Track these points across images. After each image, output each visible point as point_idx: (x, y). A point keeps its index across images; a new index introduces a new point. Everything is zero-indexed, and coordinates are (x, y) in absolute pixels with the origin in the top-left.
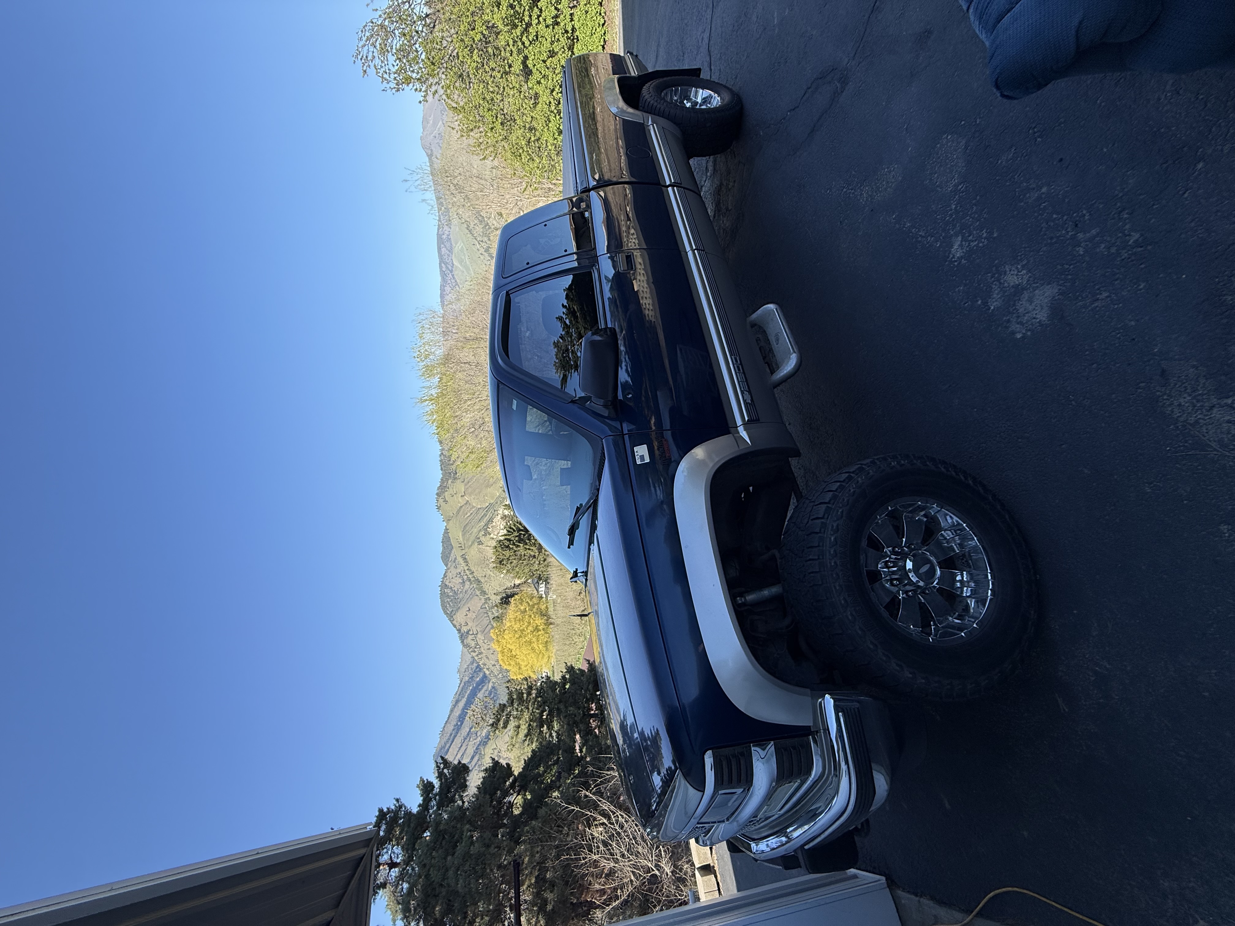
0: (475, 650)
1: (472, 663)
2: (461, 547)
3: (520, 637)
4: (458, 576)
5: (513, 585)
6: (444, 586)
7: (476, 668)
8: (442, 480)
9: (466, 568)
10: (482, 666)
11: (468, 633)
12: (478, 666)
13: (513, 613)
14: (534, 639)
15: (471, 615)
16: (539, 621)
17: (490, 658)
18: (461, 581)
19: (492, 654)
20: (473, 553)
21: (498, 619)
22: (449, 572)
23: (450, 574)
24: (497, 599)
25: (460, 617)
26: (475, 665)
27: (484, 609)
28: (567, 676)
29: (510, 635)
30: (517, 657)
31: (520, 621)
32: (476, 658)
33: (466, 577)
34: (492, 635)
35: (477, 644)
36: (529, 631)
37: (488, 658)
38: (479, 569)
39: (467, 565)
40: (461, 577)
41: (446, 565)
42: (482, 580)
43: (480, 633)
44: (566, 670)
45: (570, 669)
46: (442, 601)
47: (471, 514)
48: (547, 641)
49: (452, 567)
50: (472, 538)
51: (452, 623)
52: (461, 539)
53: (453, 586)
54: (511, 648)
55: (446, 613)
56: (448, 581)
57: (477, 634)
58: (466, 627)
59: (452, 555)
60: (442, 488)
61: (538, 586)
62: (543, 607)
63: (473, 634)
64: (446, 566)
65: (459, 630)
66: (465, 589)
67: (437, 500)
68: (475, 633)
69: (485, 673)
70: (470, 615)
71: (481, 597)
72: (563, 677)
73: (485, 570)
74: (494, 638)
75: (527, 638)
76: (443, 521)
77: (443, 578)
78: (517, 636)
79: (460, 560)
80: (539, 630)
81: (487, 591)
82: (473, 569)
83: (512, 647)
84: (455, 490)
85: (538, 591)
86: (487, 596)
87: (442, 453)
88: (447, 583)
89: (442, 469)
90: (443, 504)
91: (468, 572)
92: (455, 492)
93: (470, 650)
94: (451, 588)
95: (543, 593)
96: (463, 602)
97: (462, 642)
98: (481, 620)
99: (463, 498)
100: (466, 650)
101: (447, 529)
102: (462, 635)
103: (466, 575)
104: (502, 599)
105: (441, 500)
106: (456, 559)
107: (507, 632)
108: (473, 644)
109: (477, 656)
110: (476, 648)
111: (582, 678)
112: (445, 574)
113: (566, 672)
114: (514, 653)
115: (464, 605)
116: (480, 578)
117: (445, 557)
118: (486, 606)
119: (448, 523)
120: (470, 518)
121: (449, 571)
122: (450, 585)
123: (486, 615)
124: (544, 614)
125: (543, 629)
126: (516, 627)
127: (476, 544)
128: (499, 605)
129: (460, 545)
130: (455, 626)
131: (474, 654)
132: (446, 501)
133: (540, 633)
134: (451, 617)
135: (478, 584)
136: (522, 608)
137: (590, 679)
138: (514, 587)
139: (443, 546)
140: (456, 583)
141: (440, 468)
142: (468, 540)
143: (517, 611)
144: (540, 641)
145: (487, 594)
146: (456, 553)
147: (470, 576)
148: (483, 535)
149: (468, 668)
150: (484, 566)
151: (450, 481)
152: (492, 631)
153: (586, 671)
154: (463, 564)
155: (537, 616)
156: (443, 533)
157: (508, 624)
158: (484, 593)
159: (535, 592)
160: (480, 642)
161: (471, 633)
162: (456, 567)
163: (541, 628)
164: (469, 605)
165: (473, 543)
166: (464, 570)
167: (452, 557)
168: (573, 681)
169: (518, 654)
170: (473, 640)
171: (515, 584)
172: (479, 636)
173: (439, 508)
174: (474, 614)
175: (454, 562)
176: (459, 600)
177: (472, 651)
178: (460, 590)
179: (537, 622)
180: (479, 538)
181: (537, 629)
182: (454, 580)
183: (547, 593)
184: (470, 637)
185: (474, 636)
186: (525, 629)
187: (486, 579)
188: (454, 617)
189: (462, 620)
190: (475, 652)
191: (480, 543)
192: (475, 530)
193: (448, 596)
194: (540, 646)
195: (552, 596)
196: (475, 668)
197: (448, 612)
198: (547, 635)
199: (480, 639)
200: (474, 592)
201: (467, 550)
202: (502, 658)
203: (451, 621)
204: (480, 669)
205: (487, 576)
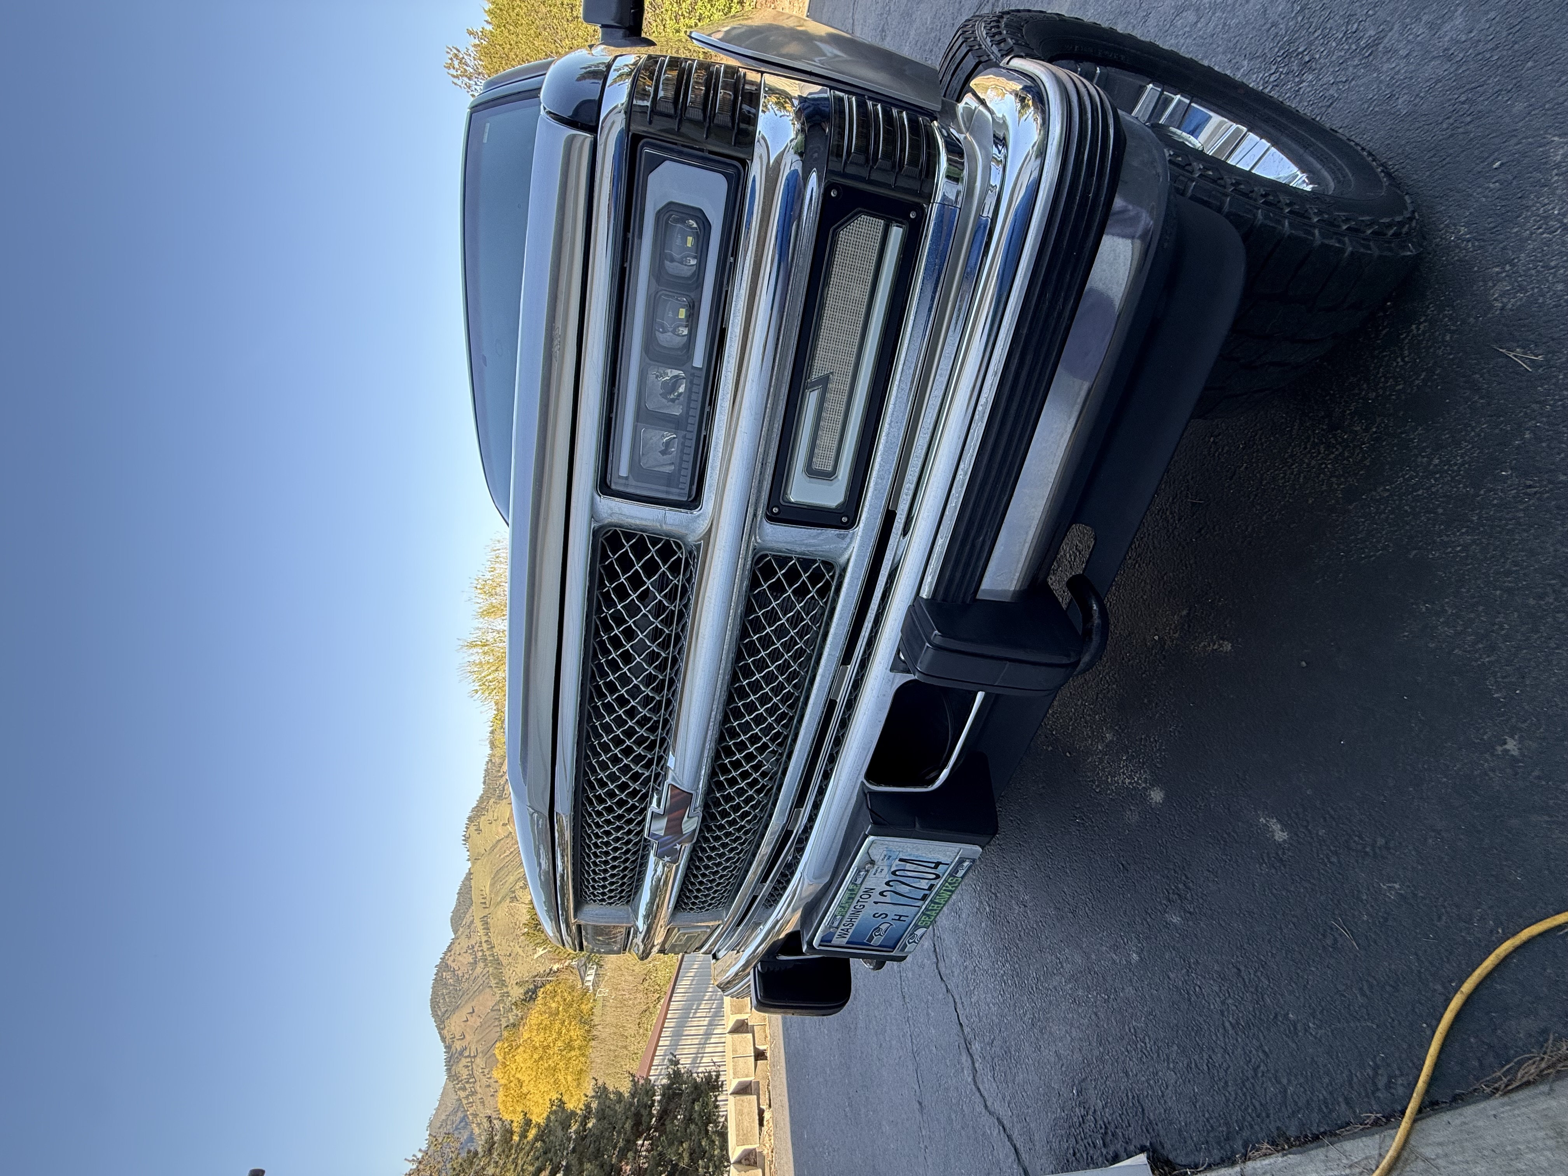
0: (467, 1086)
1: (455, 1112)
2: (485, 903)
3: (541, 1058)
4: (469, 951)
5: (548, 971)
6: (443, 966)
7: (460, 1122)
8: (481, 797)
9: (484, 939)
10: (470, 1117)
11: (461, 1053)
12: (464, 1119)
13: (536, 1015)
14: (562, 1065)
15: (475, 1022)
16: (576, 1032)
17: (486, 1102)
18: (472, 961)
19: (492, 1095)
20: (500, 915)
21: (514, 1026)
22: (456, 944)
23: (458, 947)
24: (517, 993)
25: (455, 1024)
26: (460, 1114)
27: (495, 1013)
28: (594, 1105)
29: (525, 1056)
30: (528, 1097)
31: (545, 1029)
32: (464, 1102)
33: (480, 954)
34: (497, 1052)
35: (472, 1076)
36: (556, 1049)
37: (483, 1103)
38: (504, 942)
39: (487, 934)
40: (474, 953)
41: (455, 931)
42: (505, 962)
43: (480, 1055)
44: (593, 1094)
45: (602, 1092)
46: (433, 992)
47: (512, 852)
48: (581, 1070)
49: (464, 937)
50: (503, 892)
51: (440, 1033)
52: (488, 891)
53: (457, 968)
54: (522, 1078)
55: (435, 1014)
56: (452, 959)
57: (475, 1057)
58: (460, 1042)
59: (467, 916)
60: (479, 811)
61: (585, 972)
62: (585, 1008)
63: (469, 1056)
64: (455, 934)
65: (448, 1048)
66: (475, 974)
67: (467, 828)
68: (472, 1055)
69: (472, 1133)
70: (472, 1020)
71: (496, 990)
72: (588, 1106)
73: (512, 944)
74: (500, 1058)
75: (550, 1062)
76: (468, 860)
77: (445, 953)
78: (536, 1056)
79: (478, 924)
80: (572, 1049)
81: (508, 980)
82: (494, 941)
83: (524, 1078)
84: (496, 814)
85: (582, 979)
86: (505, 990)
87: (491, 760)
88: (449, 962)
89: (484, 783)
90: (474, 834)
91: (485, 946)
92: (495, 818)
93: (457, 1086)
94: (454, 970)
95: (590, 984)
96: (466, 997)
97: (449, 1070)
98: (487, 1031)
99: (505, 828)
100: (451, 1085)
101: (470, 873)
102: (451, 1058)
103: (482, 950)
104: (526, 993)
105: (473, 828)
106: (472, 922)
107: (521, 1049)
108: (465, 1074)
109: (467, 1097)
110: (468, 1082)
111: (618, 1106)
112: (450, 946)
113: (593, 1097)
114: (525, 1090)
115: (466, 1002)
116: (501, 958)
117: (457, 920)
118: (501, 1005)
119: (473, 864)
120: (508, 858)
121: (458, 941)
122: (453, 965)
123: (497, 1023)
124: (586, 1021)
125: (580, 1048)
126: (537, 1040)
127: (508, 900)
128: (519, 1003)
129: (483, 901)
130: (443, 1039)
131: (462, 1094)
132: (479, 830)
133: (573, 1053)
134: (441, 1023)
135: (496, 968)
136: (554, 1005)
137: (629, 1109)
138: (549, 974)
139: (458, 899)
140: (462, 964)
141: (482, 780)
142: (497, 894)
143: (545, 1012)
144: (571, 1070)
145: (507, 986)
146: (476, 913)
147: (487, 953)
148: (521, 887)
149: (445, 1121)
150: (511, 939)
151: (492, 800)
152: (498, 1044)
153: (627, 1095)
154: (482, 931)
155: (573, 1023)
156: (462, 879)
157: (526, 1036)
158: (502, 983)
159: (580, 983)
160: (477, 1072)
161: (466, 1053)
162: (469, 937)
163: (576, 1044)
164: (473, 1004)
165: (503, 898)
166: (481, 943)
167: (467, 920)
168: (602, 1116)
169: (532, 1091)
170: (468, 1067)
171: (551, 970)
172: (478, 1060)
173: (466, 839)
174: (479, 1020)
175: (469, 927)
176: (461, 993)
177: (460, 1089)
178: (466, 976)
179: (572, 1033)
180: (514, 892)
181: (569, 1047)
182: (460, 958)
183: (596, 984)
184: (464, 1061)
185: (469, 1060)
186: (552, 1045)
187: (510, 960)
188: (447, 1022)
189: (458, 1029)
190: (464, 1089)
191: (514, 899)
192: (511, 879)
193: (446, 984)
194: (569, 1078)
195: (604, 991)
196: (458, 1122)
197: (439, 1013)
198: (583, 1059)
199: (478, 1066)
200: (486, 981)
201: (492, 908)
202: (504, 1098)
203: (440, 1029)
204: (467, 1124)
205: (513, 955)
